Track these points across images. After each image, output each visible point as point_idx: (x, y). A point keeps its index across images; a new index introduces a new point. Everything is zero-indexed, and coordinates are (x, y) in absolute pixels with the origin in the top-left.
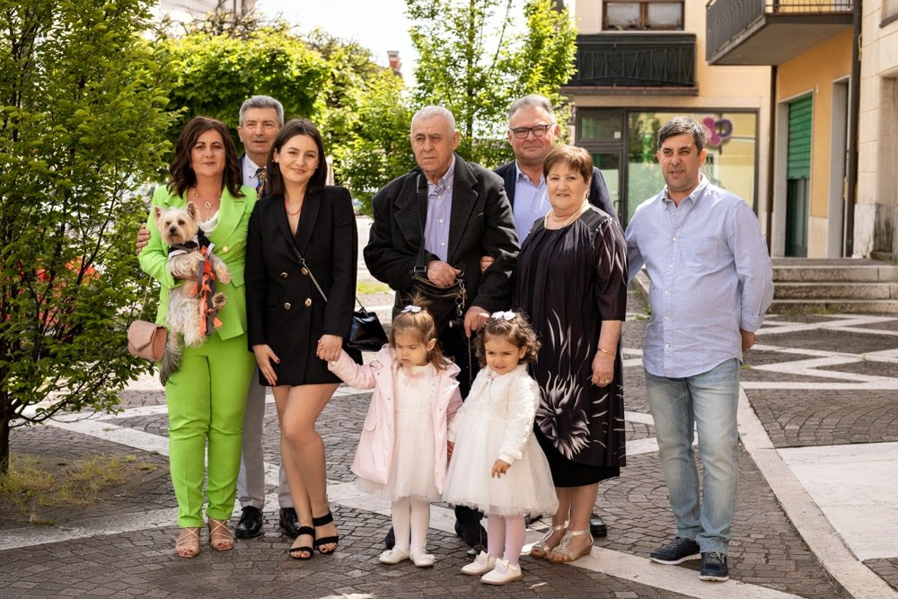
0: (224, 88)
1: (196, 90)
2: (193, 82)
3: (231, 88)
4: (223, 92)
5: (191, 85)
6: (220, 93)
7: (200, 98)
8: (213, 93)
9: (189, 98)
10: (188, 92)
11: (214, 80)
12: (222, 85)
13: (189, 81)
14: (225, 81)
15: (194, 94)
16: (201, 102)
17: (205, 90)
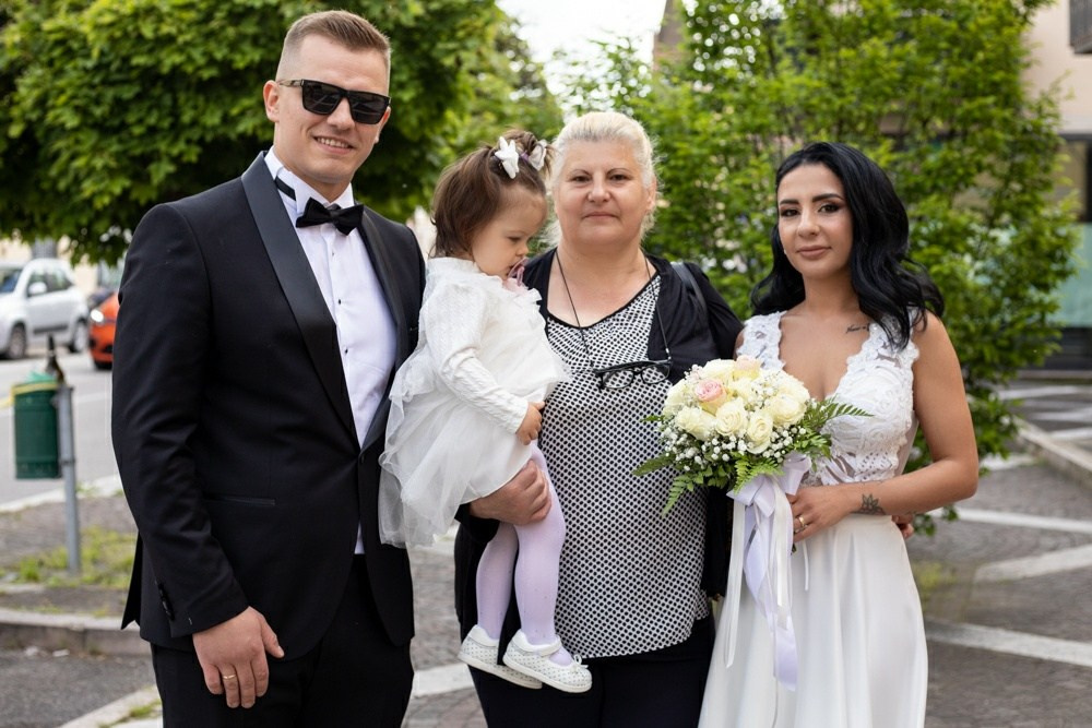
0: (246, 47)
1: (181, 50)
2: (173, 30)
3: (264, 46)
4: (244, 54)
5: (170, 39)
6: (238, 57)
7: (189, 69)
8: (219, 55)
9: (165, 69)
10: (163, 54)
11: (223, 28)
12: (242, 37)
13: (166, 29)
14: (250, 28)
15: (177, 59)
16: (194, 80)
17: (201, 49)
